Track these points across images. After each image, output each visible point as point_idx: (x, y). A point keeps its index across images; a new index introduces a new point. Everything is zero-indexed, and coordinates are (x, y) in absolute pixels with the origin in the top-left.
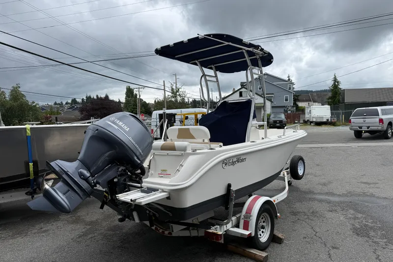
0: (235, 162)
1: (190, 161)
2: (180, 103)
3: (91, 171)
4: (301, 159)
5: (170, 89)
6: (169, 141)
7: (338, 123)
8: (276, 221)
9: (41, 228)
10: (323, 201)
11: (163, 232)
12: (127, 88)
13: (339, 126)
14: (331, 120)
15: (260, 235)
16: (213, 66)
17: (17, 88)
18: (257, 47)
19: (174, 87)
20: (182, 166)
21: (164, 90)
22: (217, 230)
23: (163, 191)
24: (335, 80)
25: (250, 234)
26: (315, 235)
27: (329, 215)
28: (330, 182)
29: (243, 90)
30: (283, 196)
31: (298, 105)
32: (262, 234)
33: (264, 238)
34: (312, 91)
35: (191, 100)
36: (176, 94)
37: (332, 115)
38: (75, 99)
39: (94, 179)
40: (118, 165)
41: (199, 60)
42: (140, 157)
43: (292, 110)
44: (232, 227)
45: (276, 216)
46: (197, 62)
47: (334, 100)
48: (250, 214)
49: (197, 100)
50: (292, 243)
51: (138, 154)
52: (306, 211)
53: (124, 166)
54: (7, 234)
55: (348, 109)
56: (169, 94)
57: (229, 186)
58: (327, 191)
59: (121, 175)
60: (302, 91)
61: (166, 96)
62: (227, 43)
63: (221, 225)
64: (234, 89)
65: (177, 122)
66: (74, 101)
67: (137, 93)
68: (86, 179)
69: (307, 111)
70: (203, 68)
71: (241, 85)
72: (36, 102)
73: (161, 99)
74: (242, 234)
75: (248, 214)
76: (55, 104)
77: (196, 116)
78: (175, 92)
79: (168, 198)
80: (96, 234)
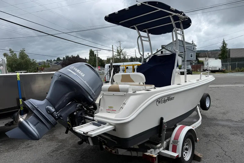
0: (166, 100)
1: (131, 100)
2: (122, 59)
3: (56, 108)
4: (208, 96)
5: (117, 50)
6: (115, 85)
7: (226, 71)
8: (196, 144)
9: (28, 144)
10: (225, 126)
11: (111, 151)
12: (90, 51)
13: (227, 73)
14: (222, 69)
15: (185, 155)
16: (146, 30)
17: (23, 51)
18: (181, 13)
19: (119, 49)
20: (125, 104)
21: (113, 51)
22: (152, 153)
23: (110, 124)
24: (224, 43)
25: (178, 155)
26: (225, 154)
27: (232, 137)
28: (228, 112)
29: (163, 50)
30: (198, 123)
31: (198, 60)
32: (186, 154)
33: (187, 157)
34: (207, 51)
35: (129, 57)
36: (120, 53)
37: (222, 66)
38: (59, 58)
39: (58, 114)
40: (76, 102)
41: (136, 25)
42: (93, 96)
43: (196, 62)
44: (163, 150)
45: (196, 141)
46: (135, 26)
47: (223, 56)
48: (178, 140)
49: (133, 57)
50: (208, 161)
51: (91, 94)
52: (214, 133)
53: (81, 103)
54: (4, 148)
55: (233, 62)
56: (115, 53)
57: (162, 119)
58: (226, 118)
59: (79, 110)
60: (201, 50)
61: (114, 55)
62: (160, 9)
63: (155, 149)
64: (157, 49)
65: (121, 71)
66: (58, 59)
67: (96, 53)
68: (51, 114)
69: (205, 63)
70: (139, 31)
71: (162, 47)
72: (35, 60)
73: (111, 57)
74: (171, 156)
75: (176, 140)
76: (47, 61)
77: (133, 66)
78: (119, 53)
79: (114, 130)
80: (64, 150)
